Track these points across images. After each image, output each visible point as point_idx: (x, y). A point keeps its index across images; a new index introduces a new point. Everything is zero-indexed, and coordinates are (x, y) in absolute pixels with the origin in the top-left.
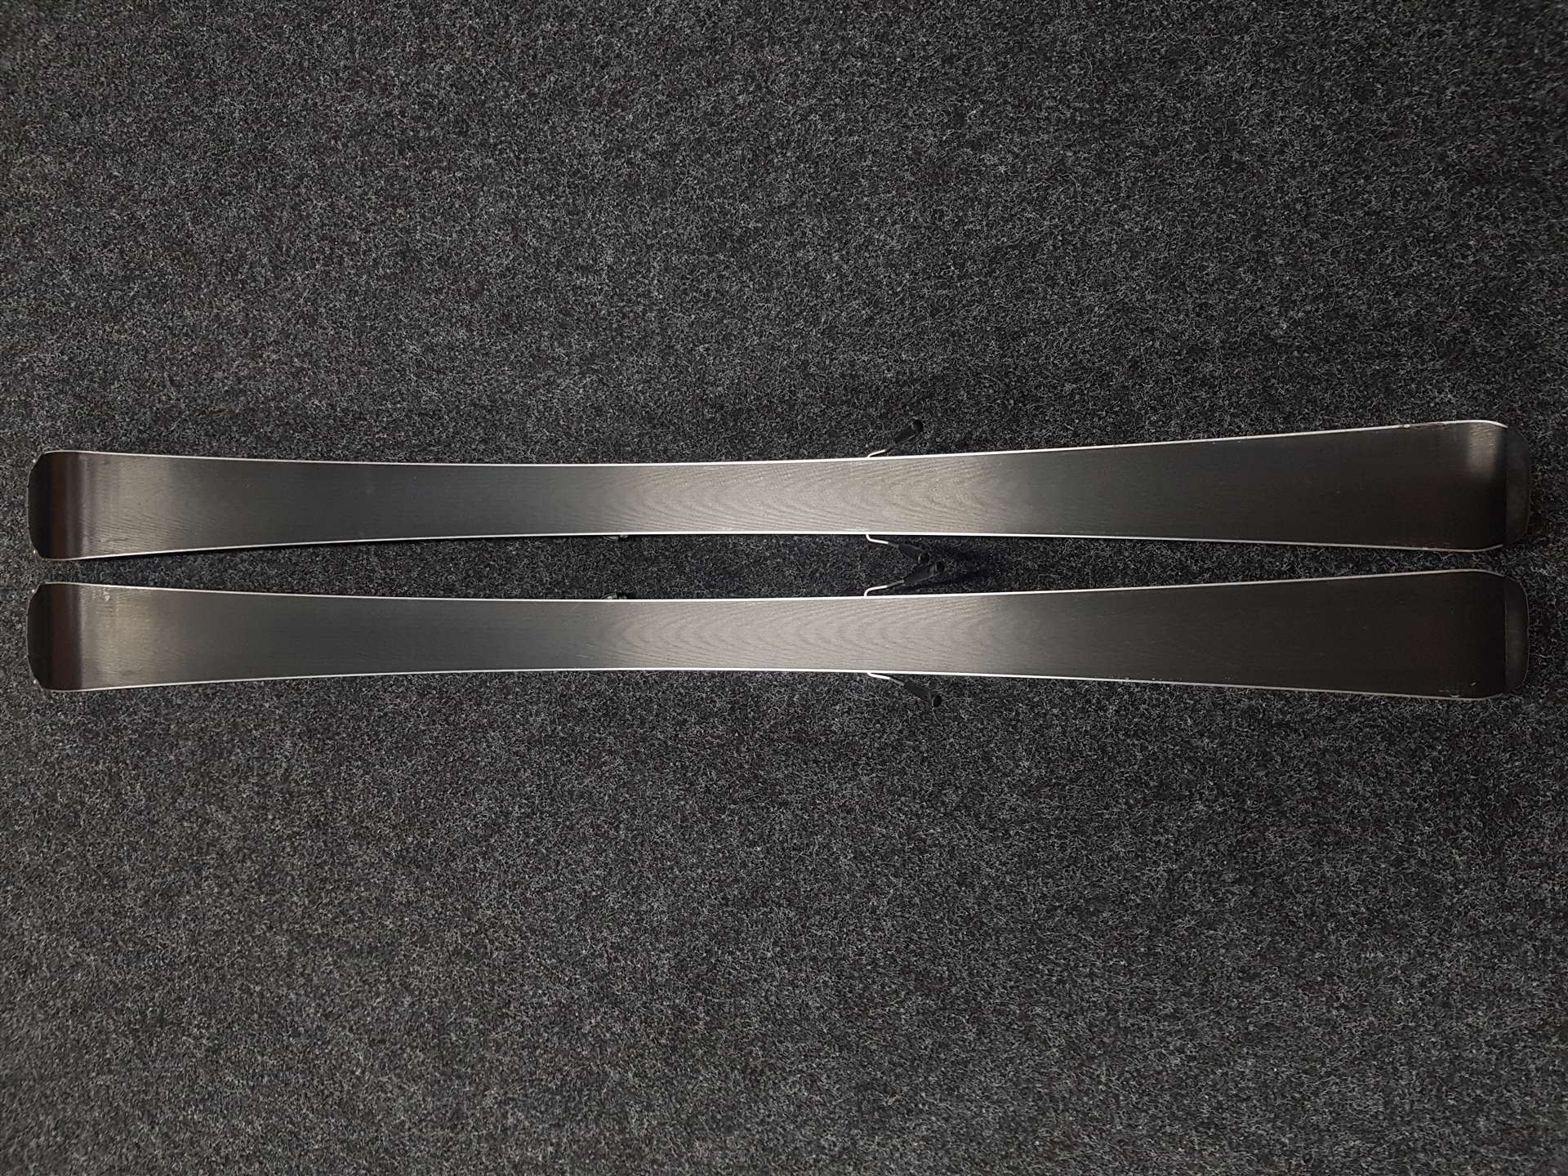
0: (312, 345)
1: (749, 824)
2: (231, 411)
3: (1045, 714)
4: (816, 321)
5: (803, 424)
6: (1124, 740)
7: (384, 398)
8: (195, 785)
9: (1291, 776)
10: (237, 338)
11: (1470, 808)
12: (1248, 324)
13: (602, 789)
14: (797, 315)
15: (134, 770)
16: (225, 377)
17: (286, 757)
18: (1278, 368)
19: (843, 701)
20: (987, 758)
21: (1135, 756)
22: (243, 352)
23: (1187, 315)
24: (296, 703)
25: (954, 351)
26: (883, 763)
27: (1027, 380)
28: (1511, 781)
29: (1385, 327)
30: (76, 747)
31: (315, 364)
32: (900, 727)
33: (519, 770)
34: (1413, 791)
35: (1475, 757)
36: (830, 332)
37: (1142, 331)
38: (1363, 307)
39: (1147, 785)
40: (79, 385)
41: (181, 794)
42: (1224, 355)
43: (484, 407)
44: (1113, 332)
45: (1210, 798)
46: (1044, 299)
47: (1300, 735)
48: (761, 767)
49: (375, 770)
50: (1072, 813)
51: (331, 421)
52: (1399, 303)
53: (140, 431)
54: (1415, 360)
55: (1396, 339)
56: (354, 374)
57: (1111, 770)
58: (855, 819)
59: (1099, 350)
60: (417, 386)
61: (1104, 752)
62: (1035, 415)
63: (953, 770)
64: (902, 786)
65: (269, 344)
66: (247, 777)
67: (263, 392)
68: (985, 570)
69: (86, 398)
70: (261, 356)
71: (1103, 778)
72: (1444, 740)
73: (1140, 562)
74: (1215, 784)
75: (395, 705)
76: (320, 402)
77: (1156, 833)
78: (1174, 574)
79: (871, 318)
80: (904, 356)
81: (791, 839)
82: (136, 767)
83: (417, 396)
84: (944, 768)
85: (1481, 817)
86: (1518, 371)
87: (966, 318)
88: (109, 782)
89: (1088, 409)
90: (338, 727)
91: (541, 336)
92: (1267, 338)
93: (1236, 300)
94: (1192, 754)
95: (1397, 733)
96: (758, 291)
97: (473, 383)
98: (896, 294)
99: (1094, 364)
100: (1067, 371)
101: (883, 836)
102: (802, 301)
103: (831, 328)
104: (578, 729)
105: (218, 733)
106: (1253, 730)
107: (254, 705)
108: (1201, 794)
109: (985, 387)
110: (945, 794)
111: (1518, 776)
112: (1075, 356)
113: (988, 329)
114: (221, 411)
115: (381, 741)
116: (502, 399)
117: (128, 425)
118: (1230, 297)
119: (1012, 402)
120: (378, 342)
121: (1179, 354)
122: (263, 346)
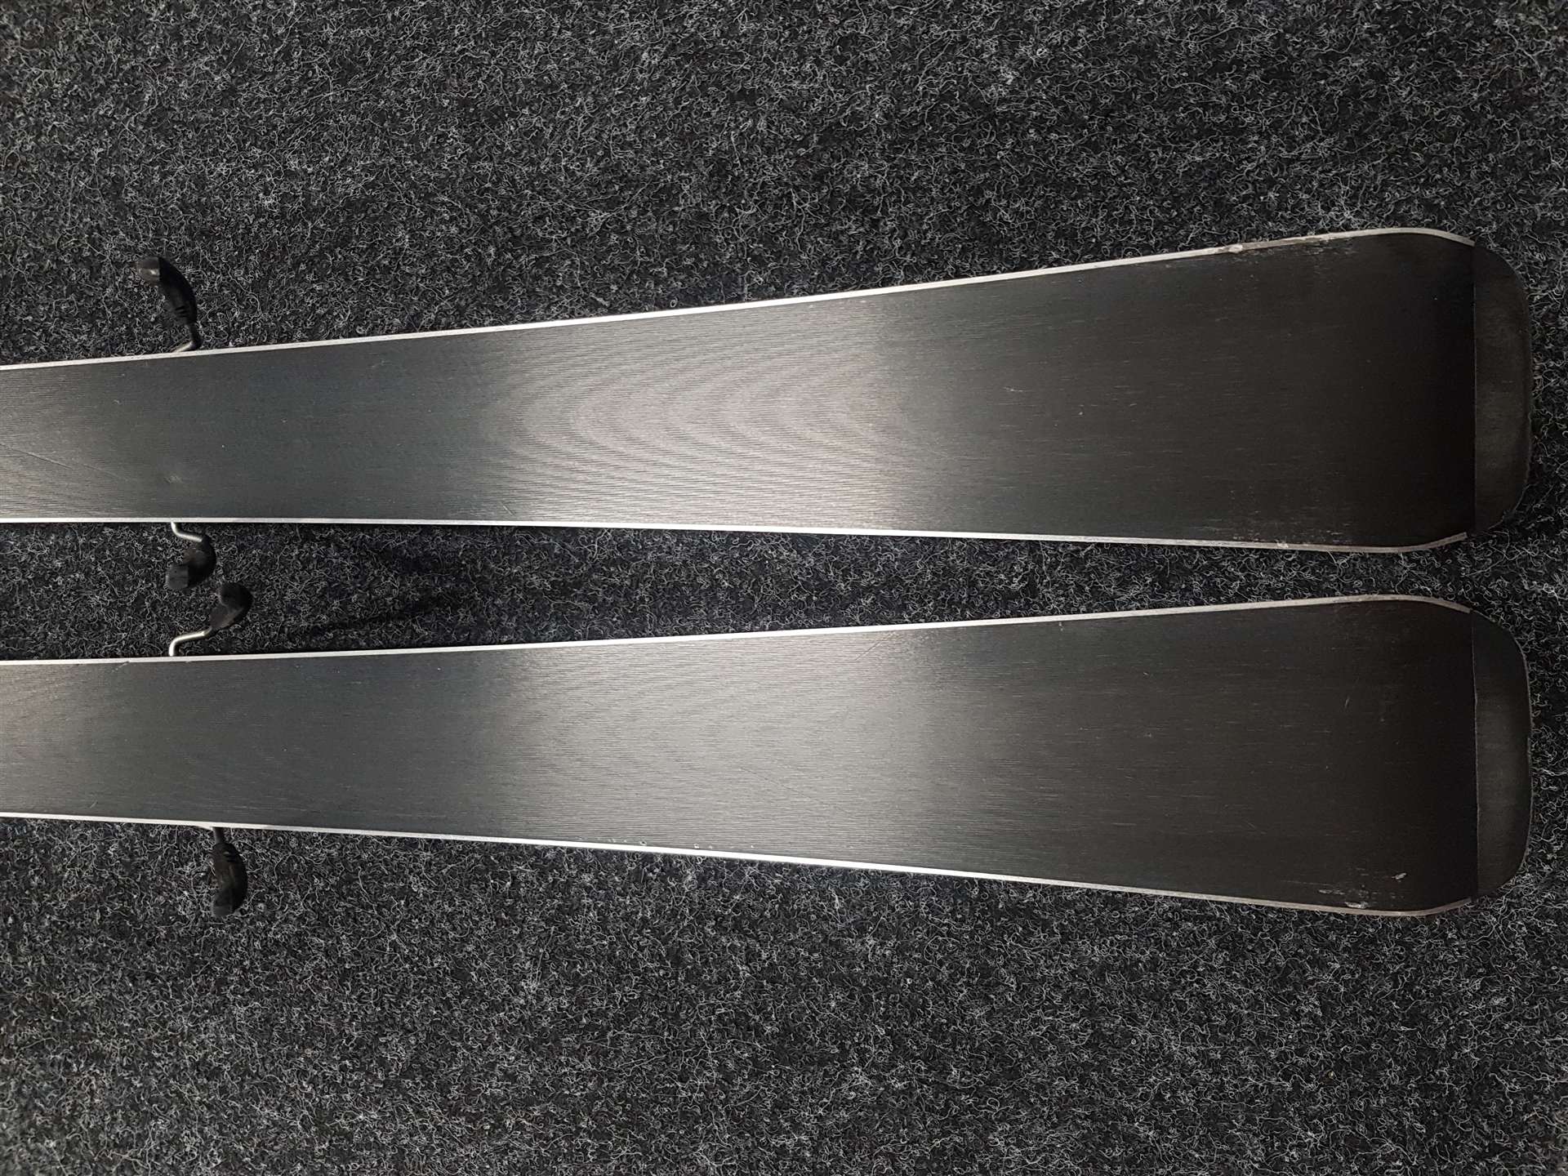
1: (35, 1094)
3: (568, 884)
4: (134, 102)
5: (116, 304)
6: (715, 939)
9: (1037, 1020)
11: (1399, 1093)
12: (936, 75)
14: (101, 90)
18: (997, 166)
19: (197, 857)
20: (459, 973)
21: (737, 972)
23: (818, 62)
25: (384, 151)
26: (271, 980)
27: (520, 205)
28: (1486, 1039)
29: (1211, 71)
32: (302, 910)
34: (1282, 1057)
35: (1409, 986)
36: (159, 121)
37: (732, 98)
38: (1167, 33)
39: (759, 1032)
42: (892, 143)
44: (677, 101)
45: (881, 1060)
46: (546, 37)
47: (1053, 934)
48: (53, 984)
50: (619, 1086)
52: (1241, 20)
54: (1274, 139)
55: (1235, 97)
57: (691, 1001)
58: (223, 1090)
59: (652, 140)
61: (678, 961)
62: (537, 278)
63: (399, 997)
64: (307, 1026)
68: (453, 594)
71: (676, 1015)
72: (1346, 949)
73: (740, 575)
74: (888, 1033)
77: (776, 1131)
78: (803, 598)
79: (231, 91)
80: (293, 164)
81: (111, 1125)
84: (384, 991)
85: (1423, 1114)
86: (1491, 156)
87: (403, 83)
89: (635, 263)
92: (976, 105)
93: (914, 28)
94: (844, 970)
95: (1247, 934)
96: (31, 45)
98: (277, 40)
99: (643, 168)
100: (594, 185)
101: (275, 1124)
102: (109, 62)
103: (162, 111)
106: (963, 921)
108: (862, 1053)
109: (443, 221)
110: (385, 1045)
111: (1500, 1027)
112: (607, 153)
113: (446, 102)
118: (902, 21)
119: (492, 250)
121: (804, 143)
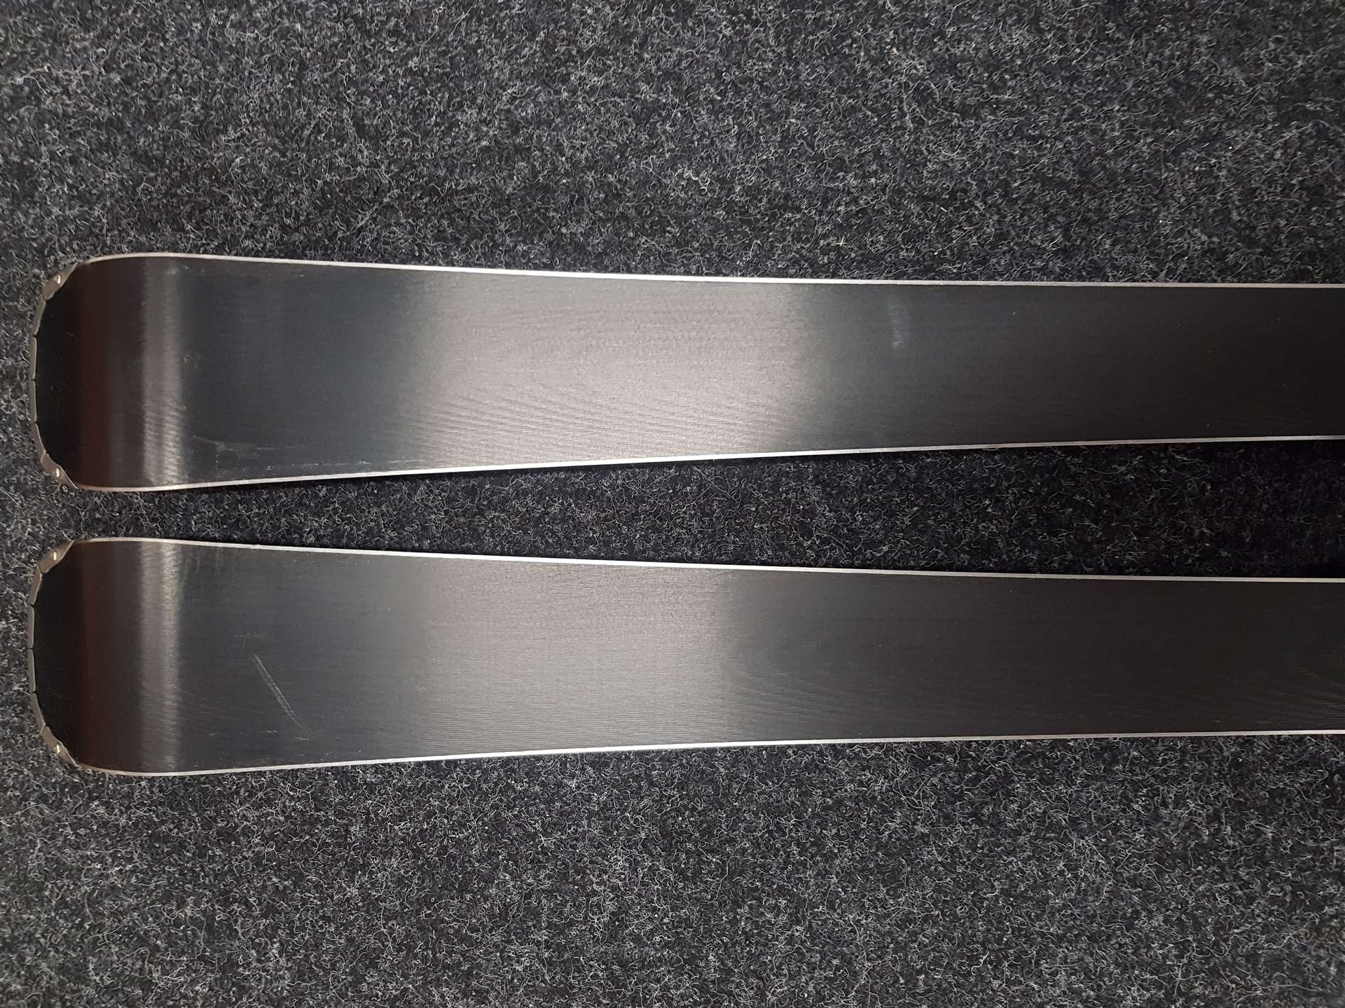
0: (680, 56)
2: (495, 190)
7: (841, 165)
8: (406, 946)
10: (510, 41)
13: (1322, 952)
15: (265, 916)
16: (484, 121)
17: (614, 889)
22: (525, 71)
24: (637, 778)
30: (133, 871)
31: (688, 95)
33: (1136, 914)
40: (147, 134)
41: (374, 965)
43: (1063, 184)
49: (814, 915)
51: (720, 213)
53: (284, 228)
56: (774, 118)
60: (916, 141)
65: (584, 55)
66: (527, 931)
67: (569, 153)
69: (162, 161)
70: (565, 79)
75: (861, 784)
76: (697, 174)
82: (269, 911)
83: (915, 163)
88: (208, 943)
90: (732, 828)
91: (1193, 44)
97: (1041, 136)
104: (1269, 832)
105: (458, 842)
107: (543, 784)
114: (470, 189)
115: (830, 857)
116: (1104, 168)
117: (258, 217)
120: (832, 51)
122: (571, 58)
